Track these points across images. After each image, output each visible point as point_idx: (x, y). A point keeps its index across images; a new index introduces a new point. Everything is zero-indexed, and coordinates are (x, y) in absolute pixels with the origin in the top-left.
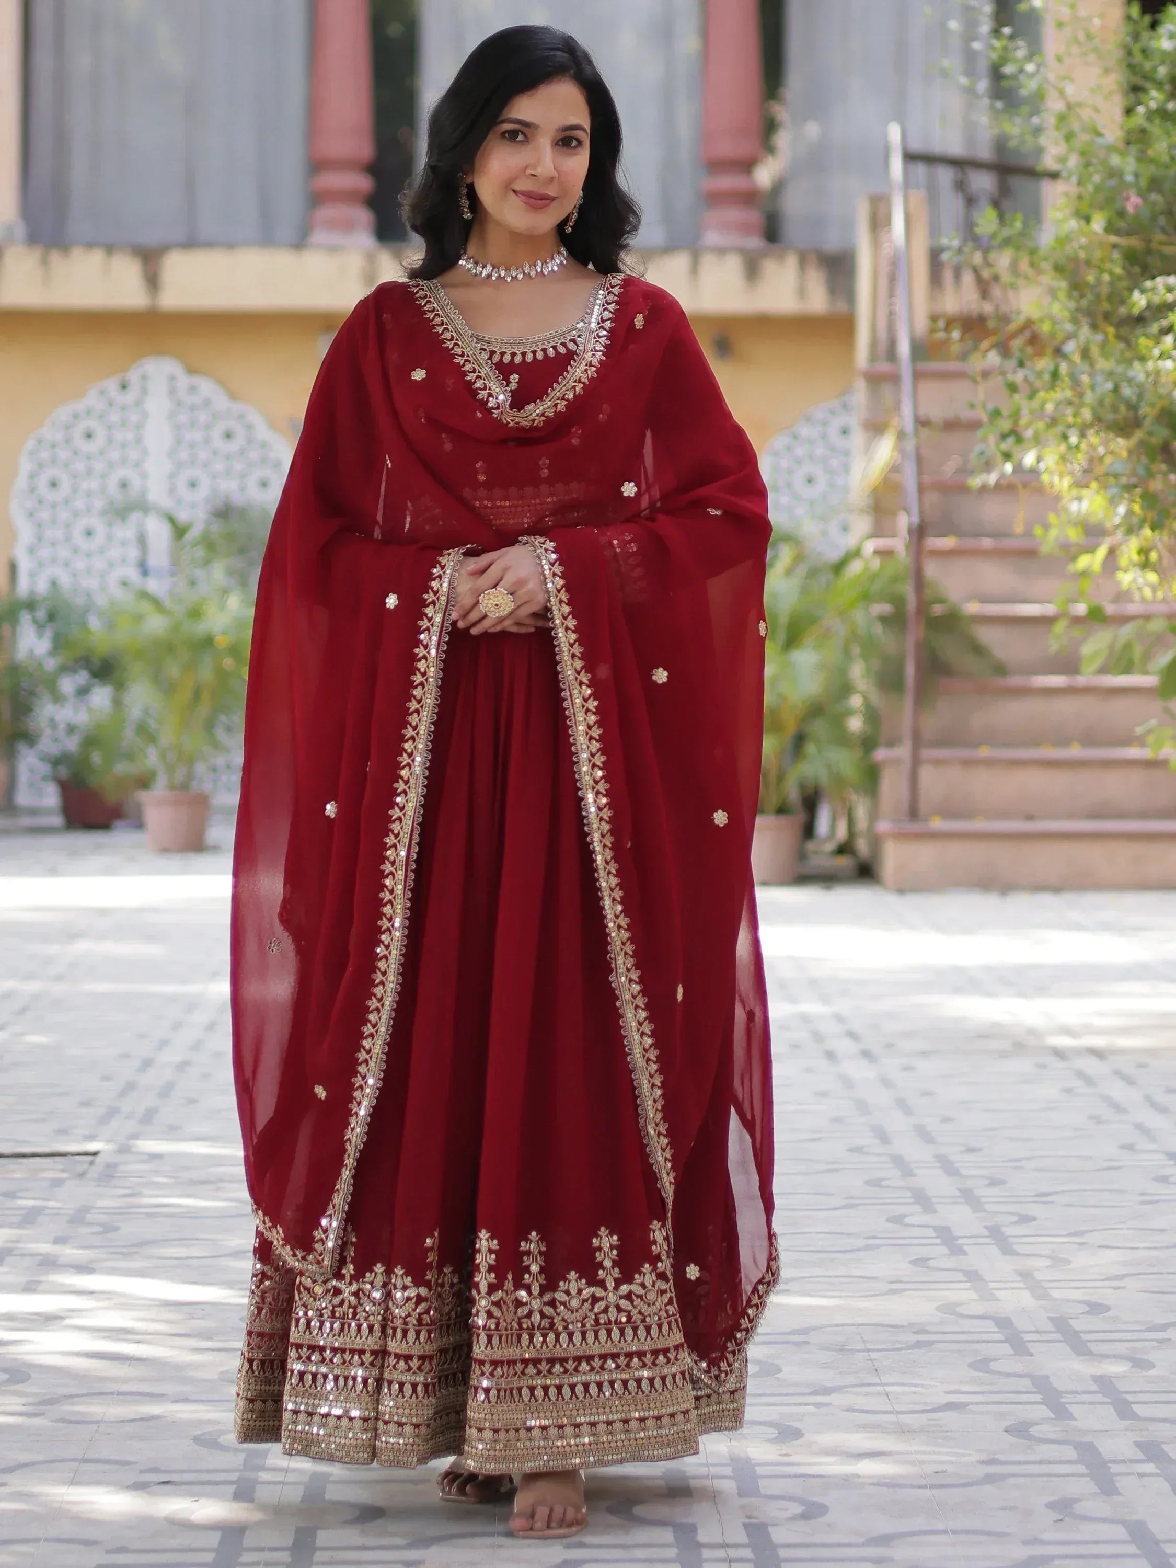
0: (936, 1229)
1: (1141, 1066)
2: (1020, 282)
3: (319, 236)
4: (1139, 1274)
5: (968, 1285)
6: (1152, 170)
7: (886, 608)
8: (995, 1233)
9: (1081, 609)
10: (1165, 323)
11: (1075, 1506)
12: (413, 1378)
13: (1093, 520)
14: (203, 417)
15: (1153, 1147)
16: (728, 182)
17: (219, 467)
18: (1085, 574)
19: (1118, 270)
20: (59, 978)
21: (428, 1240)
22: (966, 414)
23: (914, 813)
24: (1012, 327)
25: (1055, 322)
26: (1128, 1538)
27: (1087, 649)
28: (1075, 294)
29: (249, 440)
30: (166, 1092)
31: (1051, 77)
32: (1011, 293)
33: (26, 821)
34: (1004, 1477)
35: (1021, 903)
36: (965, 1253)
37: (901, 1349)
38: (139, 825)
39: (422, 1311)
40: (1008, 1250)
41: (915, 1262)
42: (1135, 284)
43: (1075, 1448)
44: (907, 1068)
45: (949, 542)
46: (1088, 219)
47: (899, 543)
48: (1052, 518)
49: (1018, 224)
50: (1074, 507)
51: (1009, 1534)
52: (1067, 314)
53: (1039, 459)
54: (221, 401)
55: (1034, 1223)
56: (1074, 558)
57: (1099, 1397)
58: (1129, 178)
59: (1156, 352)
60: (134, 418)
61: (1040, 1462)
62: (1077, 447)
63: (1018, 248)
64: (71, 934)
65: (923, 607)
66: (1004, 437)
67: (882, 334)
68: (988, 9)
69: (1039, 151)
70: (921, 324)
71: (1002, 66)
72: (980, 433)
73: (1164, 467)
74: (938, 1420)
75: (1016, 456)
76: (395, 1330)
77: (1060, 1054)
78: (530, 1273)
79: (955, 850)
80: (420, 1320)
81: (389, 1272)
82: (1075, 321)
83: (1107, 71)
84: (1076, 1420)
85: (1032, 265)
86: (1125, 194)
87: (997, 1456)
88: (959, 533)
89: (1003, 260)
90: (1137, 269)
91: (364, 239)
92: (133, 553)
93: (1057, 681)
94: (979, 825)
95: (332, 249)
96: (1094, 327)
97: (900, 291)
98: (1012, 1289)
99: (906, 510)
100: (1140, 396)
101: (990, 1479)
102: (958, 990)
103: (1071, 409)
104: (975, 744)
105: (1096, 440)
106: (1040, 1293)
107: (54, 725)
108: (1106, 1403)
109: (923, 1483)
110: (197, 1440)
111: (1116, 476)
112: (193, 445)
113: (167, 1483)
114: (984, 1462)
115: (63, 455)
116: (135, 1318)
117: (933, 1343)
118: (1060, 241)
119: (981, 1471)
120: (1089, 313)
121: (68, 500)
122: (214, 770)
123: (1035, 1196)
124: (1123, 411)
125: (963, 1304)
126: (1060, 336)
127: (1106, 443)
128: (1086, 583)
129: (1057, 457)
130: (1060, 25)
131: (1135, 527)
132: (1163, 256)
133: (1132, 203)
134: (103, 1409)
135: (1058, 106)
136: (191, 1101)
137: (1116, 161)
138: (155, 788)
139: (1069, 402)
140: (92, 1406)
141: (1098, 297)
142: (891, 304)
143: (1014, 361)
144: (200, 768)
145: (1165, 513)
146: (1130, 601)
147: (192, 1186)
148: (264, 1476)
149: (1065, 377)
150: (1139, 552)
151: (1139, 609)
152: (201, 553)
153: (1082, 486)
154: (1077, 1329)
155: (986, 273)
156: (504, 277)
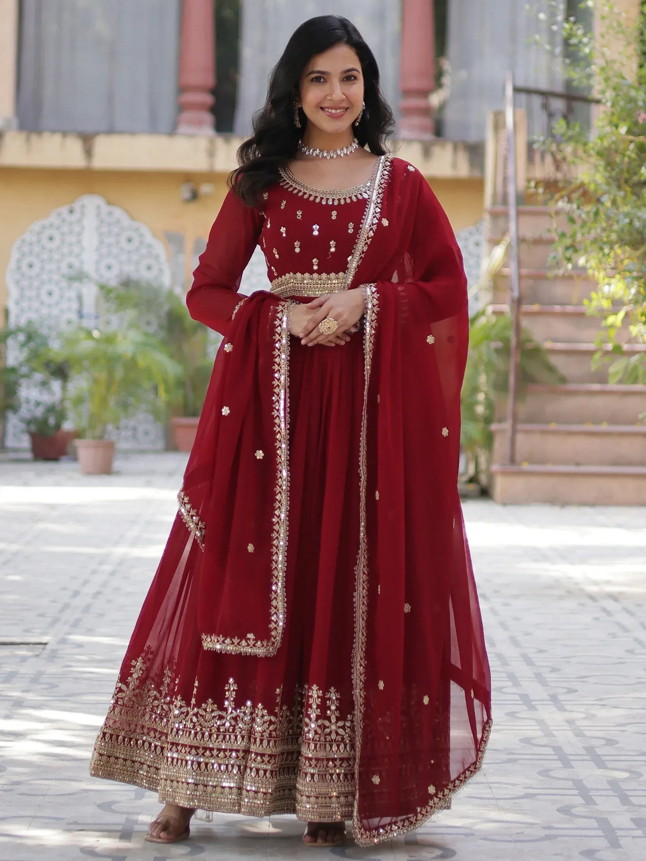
0: (520, 695)
1: (638, 605)
2: (577, 161)
3: (183, 129)
4: (635, 723)
5: (538, 727)
7: (499, 344)
8: (554, 699)
9: (610, 346)
11: (596, 853)
12: (265, 766)
13: (617, 296)
14: (115, 230)
15: (644, 651)
16: (414, 102)
17: (124, 258)
18: (612, 326)
19: (634, 156)
20: (28, 543)
21: (278, 690)
22: (546, 236)
23: (513, 460)
24: (573, 186)
25: (597, 184)
27: (612, 370)
28: (609, 168)
29: (142, 243)
30: (87, 609)
31: (597, 46)
32: (573, 168)
33: (12, 455)
34: (556, 837)
35: (572, 512)
36: (536, 709)
37: (498, 763)
38: (75, 459)
39: (272, 729)
40: (562, 709)
41: (507, 714)
42: (642, 163)
43: (597, 821)
44: (506, 605)
45: (536, 308)
46: (617, 126)
47: (506, 308)
48: (594, 295)
49: (577, 129)
50: (606, 289)
52: (604, 180)
53: (587, 261)
54: (126, 221)
55: (577, 693)
56: (605, 318)
57: (611, 793)
58: (640, 103)
60: (77, 229)
61: (577, 829)
62: (608, 255)
63: (577, 142)
65: (520, 344)
66: (567, 248)
67: (500, 189)
68: (562, 7)
69: (590, 88)
70: (522, 184)
71: (570, 39)
72: (554, 246)
74: (520, 803)
75: (574, 260)
76: (255, 739)
77: (592, 597)
78: (330, 710)
79: (535, 481)
80: (270, 734)
81: (254, 706)
82: (608, 184)
83: (629, 44)
84: (598, 805)
85: (585, 151)
86: (638, 113)
87: (552, 825)
88: (541, 303)
89: (568, 149)
90: (644, 155)
91: (208, 131)
92: (75, 306)
93: (596, 387)
94: (549, 468)
95: (191, 136)
96: (619, 187)
97: (510, 164)
98: (562, 730)
99: (511, 290)
100: (644, 227)
101: (548, 838)
102: (536, 561)
103: (604, 235)
104: (548, 422)
105: (619, 251)
106: (579, 734)
107: (28, 401)
108: (614, 796)
109: (510, 839)
110: (100, 806)
111: (630, 272)
112: (110, 245)
113: (83, 830)
114: (545, 828)
115: (36, 249)
116: (73, 735)
117: (517, 760)
118: (601, 138)
119: (543, 833)
120: (617, 180)
121: (38, 275)
122: (118, 428)
123: (577, 678)
124: (635, 235)
125: (535, 738)
126: (600, 192)
127: (624, 252)
128: (612, 333)
129: (597, 261)
130: (603, 18)
131: (640, 300)
133: (642, 117)
134: (47, 787)
135: (601, 62)
136: (101, 615)
137: (633, 93)
138: (84, 438)
139: (604, 230)
140: (42, 785)
141: (622, 170)
142: (505, 173)
143: (575, 205)
144: (110, 428)
146: (637, 343)
147: (100, 663)
148: (137, 827)
149: (602, 215)
150: (642, 315)
151: (641, 347)
152: (113, 306)
153: (612, 277)
154: (599, 753)
155: (559, 156)
156: (326, 157)
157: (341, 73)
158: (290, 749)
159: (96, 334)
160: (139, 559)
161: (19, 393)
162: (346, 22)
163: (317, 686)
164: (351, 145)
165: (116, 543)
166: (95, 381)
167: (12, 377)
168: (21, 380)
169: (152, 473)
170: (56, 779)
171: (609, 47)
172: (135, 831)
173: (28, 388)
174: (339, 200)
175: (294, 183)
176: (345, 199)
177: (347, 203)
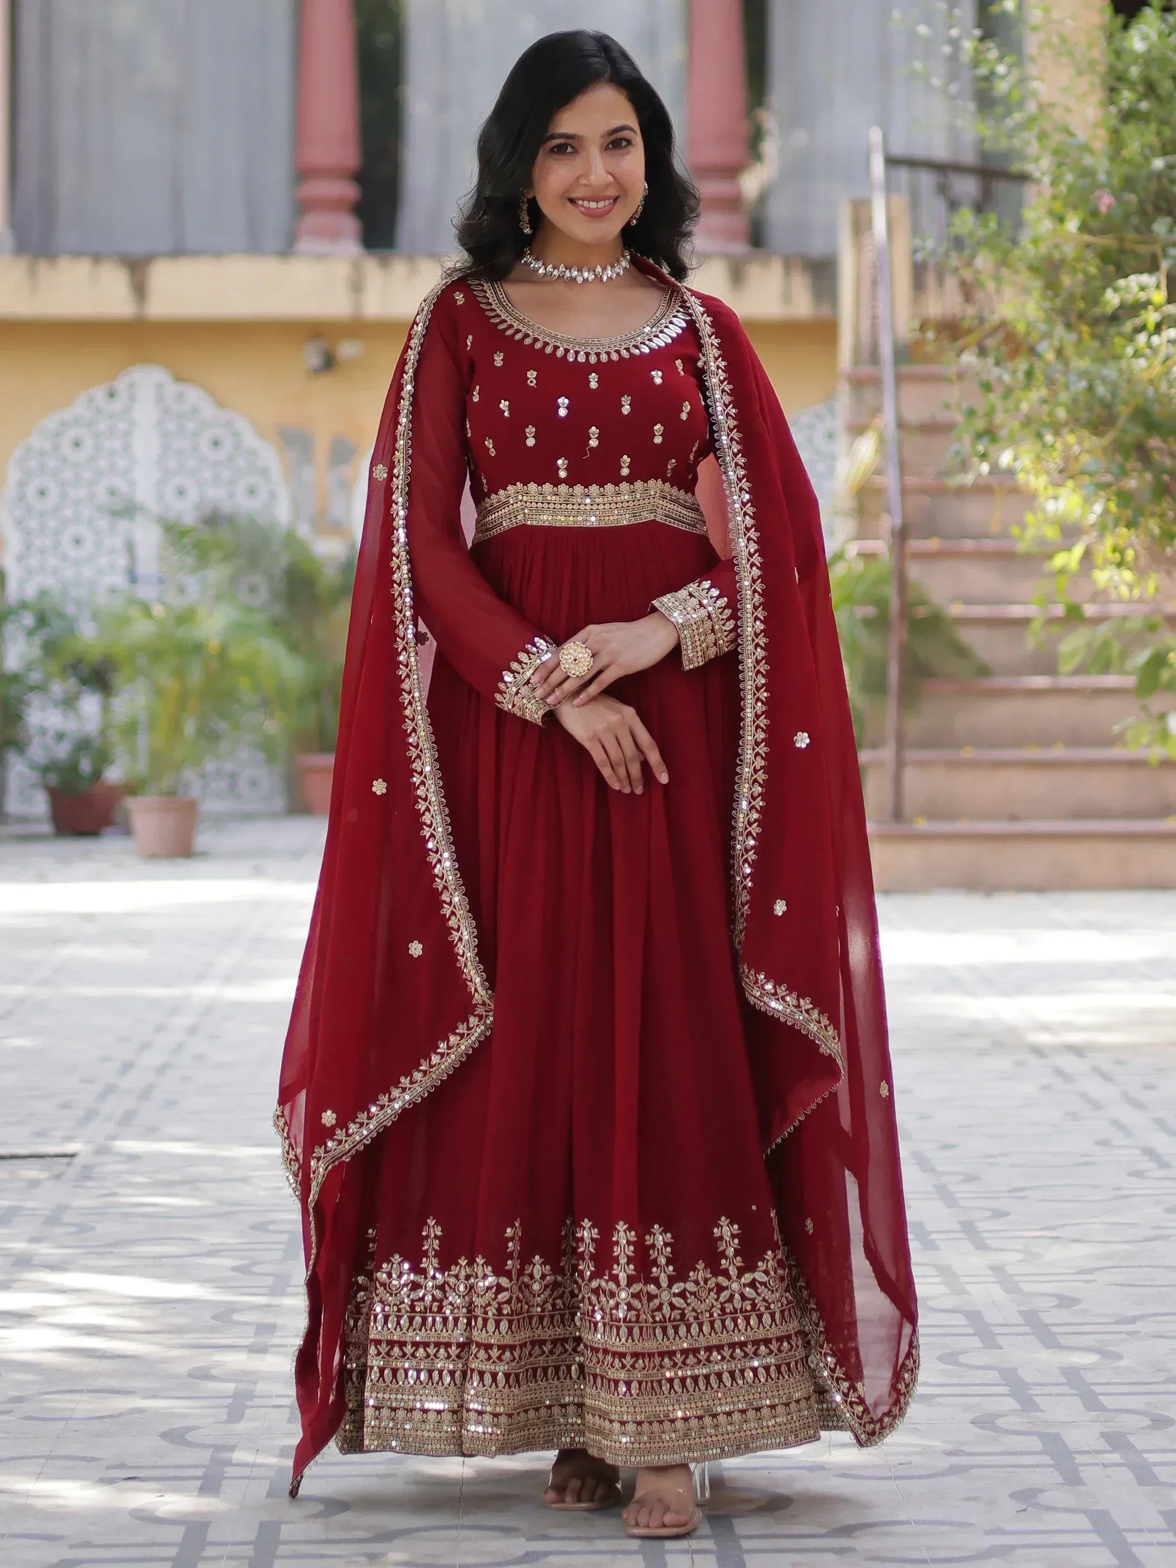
1: (1119, 1063)
3: (305, 244)
4: (1108, 1268)
5: (939, 1280)
6: (1126, 170)
7: (870, 611)
8: (969, 1228)
9: (1059, 609)
10: (1137, 321)
11: (1040, 1496)
13: (1070, 519)
14: (190, 426)
15: (1127, 1142)
16: (715, 187)
17: (207, 474)
18: (1062, 571)
19: (1093, 270)
20: (44, 982)
21: (509, 1230)
22: (942, 416)
23: (898, 814)
24: (988, 326)
25: (1029, 323)
26: (1090, 1527)
27: (1064, 648)
28: (1050, 293)
29: (237, 446)
30: (146, 1093)
32: (993, 297)
33: (17, 829)
34: (969, 1468)
35: (1006, 903)
36: (937, 1248)
38: (127, 832)
39: (503, 1300)
40: (981, 1245)
42: (1108, 282)
43: (1041, 1439)
45: (933, 544)
46: (1061, 220)
47: (880, 546)
48: (1029, 518)
49: (993, 224)
50: (1051, 506)
51: (971, 1524)
52: (1041, 314)
53: (1016, 459)
54: (209, 410)
55: (1009, 1218)
56: (1050, 556)
57: (1066, 1389)
58: (1102, 177)
59: (1130, 350)
60: (122, 426)
61: (1005, 1453)
62: (1052, 446)
63: (995, 249)
64: (55, 939)
65: (906, 609)
66: (979, 436)
67: (866, 339)
70: (903, 325)
71: (975, 68)
72: (955, 433)
73: (1138, 465)
75: (992, 456)
77: (1038, 1051)
78: (657, 1266)
79: (938, 852)
80: (500, 1310)
81: (472, 1264)
82: (1049, 321)
84: (1043, 1411)
85: (1008, 265)
86: (1097, 194)
87: (963, 1448)
88: (943, 537)
90: (1111, 269)
91: (351, 247)
92: (122, 561)
93: (1040, 682)
94: (963, 826)
95: (319, 257)
96: (1069, 326)
97: (882, 293)
98: (982, 1283)
99: (888, 511)
100: (1114, 394)
101: (953, 1470)
102: (939, 989)
103: (1046, 408)
104: (958, 745)
105: (1071, 439)
106: (1011, 1287)
107: (43, 732)
108: (1073, 1395)
109: (889, 1474)
110: (164, 1435)
111: (1091, 475)
112: (182, 452)
113: (133, 1478)
114: (948, 1454)
115: (52, 463)
116: (108, 1315)
118: (1036, 242)
119: (947, 1462)
120: (1063, 312)
121: (56, 509)
122: (203, 776)
123: (1009, 1191)
124: (1098, 409)
125: (932, 1298)
126: (1035, 335)
127: (1080, 442)
128: (1063, 582)
129: (1033, 456)
130: (1035, 28)
131: (1111, 526)
132: (1136, 255)
133: (1106, 201)
134: (72, 1406)
135: (1032, 107)
136: (171, 1103)
137: (1088, 160)
138: (143, 795)
139: (1045, 401)
140: (62, 1403)
141: (1072, 297)
142: (874, 307)
143: (990, 361)
144: (188, 774)
145: (1140, 512)
146: (1108, 601)
147: (168, 1187)
148: (230, 1471)
149: (1039, 376)
150: (1115, 550)
151: (1116, 609)
152: (190, 561)
153: (1058, 485)
154: (1048, 1321)
155: (967, 274)
156: (575, 279)
157: (603, 137)
158: (560, 1334)
159: (158, 610)
160: (238, 1005)
161: (27, 719)
163: (589, 1221)
164: (618, 262)
165: (200, 978)
166: (158, 692)
167: (13, 691)
168: (31, 694)
169: (265, 853)
170: (87, 1392)
171: (1042, 80)
172: (226, 1478)
173: (43, 710)
174: (598, 354)
175: (518, 322)
176: (608, 353)
177: (613, 361)
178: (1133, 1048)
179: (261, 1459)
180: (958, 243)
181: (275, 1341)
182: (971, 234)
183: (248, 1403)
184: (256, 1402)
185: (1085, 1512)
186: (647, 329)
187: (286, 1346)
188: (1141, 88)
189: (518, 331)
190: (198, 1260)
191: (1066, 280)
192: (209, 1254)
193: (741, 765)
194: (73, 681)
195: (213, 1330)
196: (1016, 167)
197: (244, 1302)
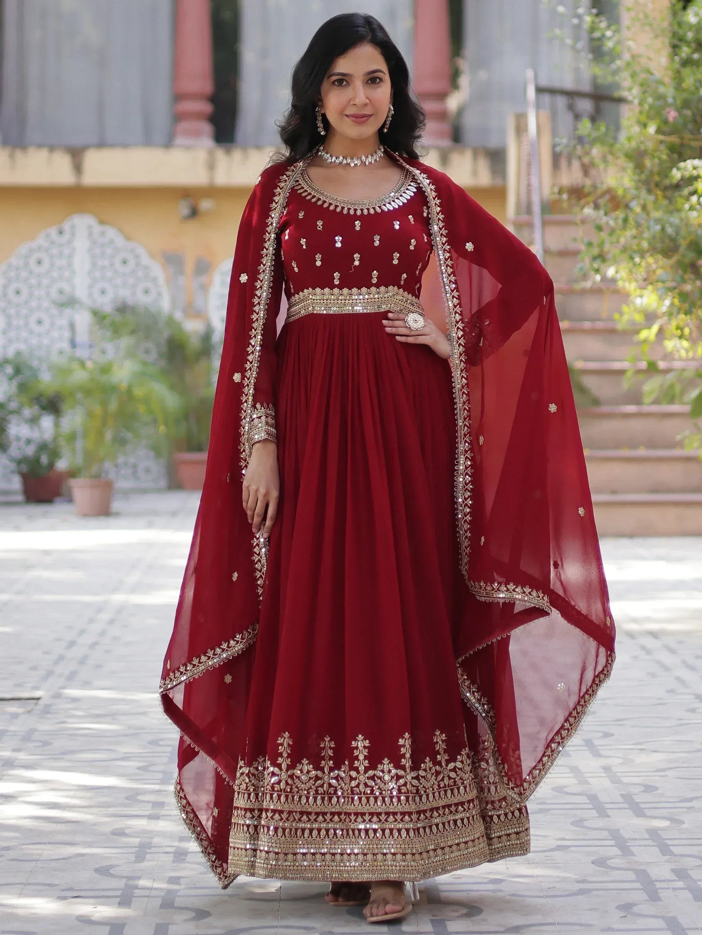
1: (680, 642)
2: (607, 166)
3: (180, 140)
4: (675, 768)
5: (571, 775)
6: (685, 95)
8: (589, 744)
9: (643, 364)
10: (691, 189)
11: (634, 907)
13: (650, 309)
14: (109, 251)
15: (685, 691)
16: (430, 106)
17: (119, 281)
18: (645, 341)
19: (664, 157)
20: (19, 593)
22: (572, 246)
24: (599, 192)
25: (625, 189)
26: (666, 927)
27: (646, 388)
28: (638, 171)
29: (138, 264)
30: (83, 661)
31: (622, 39)
32: (602, 173)
33: (1, 498)
34: (591, 891)
35: (609, 544)
36: (570, 756)
38: (70, 500)
40: (597, 754)
42: (674, 164)
43: (635, 873)
45: (564, 324)
46: (645, 126)
48: (625, 308)
49: (603, 129)
50: (638, 301)
51: (592, 925)
52: (633, 184)
53: (617, 272)
54: (120, 241)
55: (614, 737)
56: (638, 332)
57: (650, 842)
58: (670, 100)
59: (687, 206)
60: (67, 251)
61: (613, 882)
62: (639, 264)
63: (603, 144)
64: (26, 566)
66: (594, 258)
67: (524, 197)
69: (617, 85)
70: (546, 190)
71: (593, 32)
72: (580, 257)
73: (692, 276)
74: (552, 856)
75: (602, 271)
77: (630, 635)
82: (637, 188)
83: (657, 37)
84: (635, 856)
85: (612, 153)
86: (667, 110)
87: (587, 878)
88: (571, 319)
89: (595, 151)
90: (675, 156)
91: (208, 142)
92: (67, 334)
95: (188, 148)
96: (649, 191)
97: (534, 170)
98: (598, 777)
100: (677, 233)
101: (582, 892)
103: (635, 241)
105: (651, 260)
106: (615, 780)
107: (18, 439)
108: (654, 846)
109: (542, 894)
110: (97, 870)
111: (663, 282)
112: (104, 267)
113: (78, 897)
114: (578, 882)
115: (24, 274)
116: (61, 796)
117: (549, 810)
118: (629, 139)
119: (577, 887)
120: (646, 183)
121: (26, 302)
122: (116, 466)
123: (613, 721)
124: (667, 241)
125: (568, 787)
126: (629, 196)
127: (656, 262)
128: (646, 348)
129: (627, 271)
130: (629, 9)
131: (675, 313)
132: (691, 148)
133: (672, 115)
134: (40, 852)
135: (627, 57)
136: (99, 666)
137: (662, 90)
138: (80, 477)
139: (635, 237)
140: (35, 850)
141: (652, 173)
142: (529, 180)
143: (602, 212)
144: (107, 465)
145: (693, 305)
146: (674, 359)
147: (98, 718)
148: (137, 892)
149: (632, 222)
150: (677, 328)
151: (677, 364)
152: (109, 334)
153: (644, 288)
154: (638, 801)
155: (586, 160)
156: (349, 164)
157: (364, 75)
159: (89, 364)
160: (140, 607)
161: (8, 431)
162: (371, 20)
164: (376, 152)
165: (115, 590)
166: (90, 415)
168: (11, 416)
169: (155, 513)
170: (49, 843)
171: (634, 40)
172: (135, 897)
173: (18, 425)
174: (362, 210)
175: (314, 191)
176: (368, 209)
177: (371, 214)
178: (688, 633)
179: (156, 885)
180: (580, 140)
181: (163, 812)
182: (589, 135)
183: (148, 851)
184: (153, 850)
185: (662, 917)
186: (392, 194)
187: (171, 815)
188: (693, 45)
189: (314, 197)
190: (118, 763)
191: (648, 163)
192: (123, 759)
193: (458, 465)
194: (36, 408)
195: (125, 805)
196: (616, 94)
197: (146, 789)
